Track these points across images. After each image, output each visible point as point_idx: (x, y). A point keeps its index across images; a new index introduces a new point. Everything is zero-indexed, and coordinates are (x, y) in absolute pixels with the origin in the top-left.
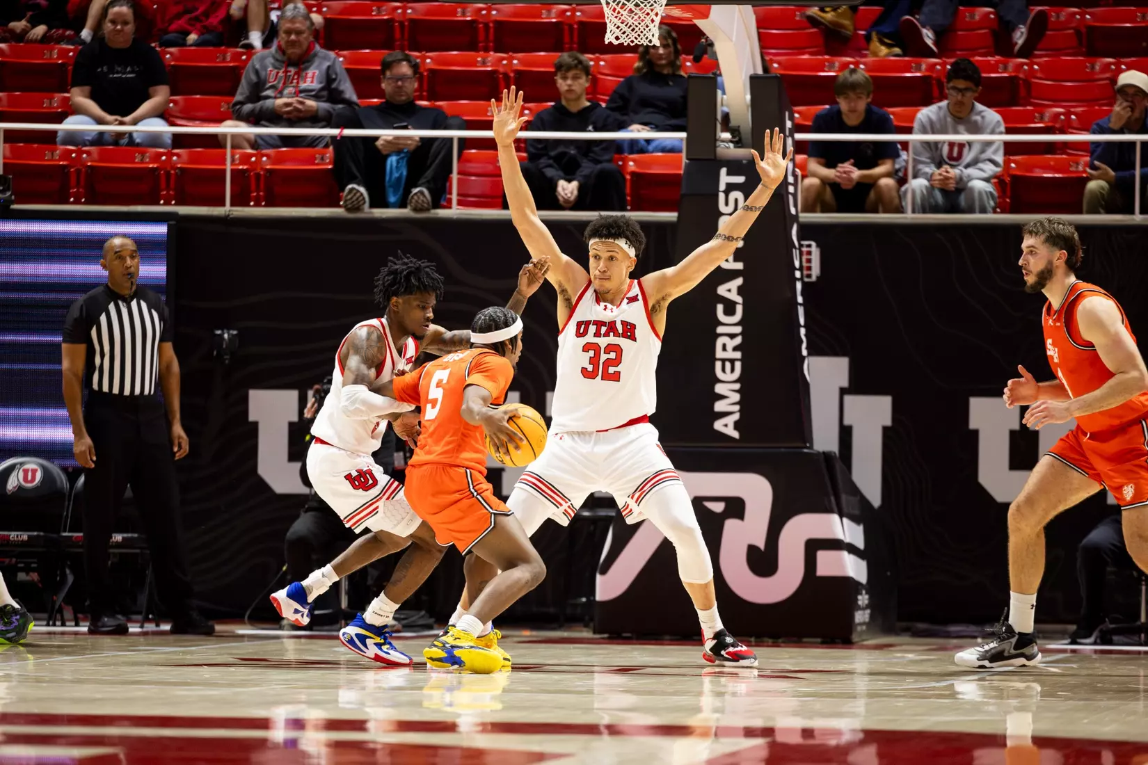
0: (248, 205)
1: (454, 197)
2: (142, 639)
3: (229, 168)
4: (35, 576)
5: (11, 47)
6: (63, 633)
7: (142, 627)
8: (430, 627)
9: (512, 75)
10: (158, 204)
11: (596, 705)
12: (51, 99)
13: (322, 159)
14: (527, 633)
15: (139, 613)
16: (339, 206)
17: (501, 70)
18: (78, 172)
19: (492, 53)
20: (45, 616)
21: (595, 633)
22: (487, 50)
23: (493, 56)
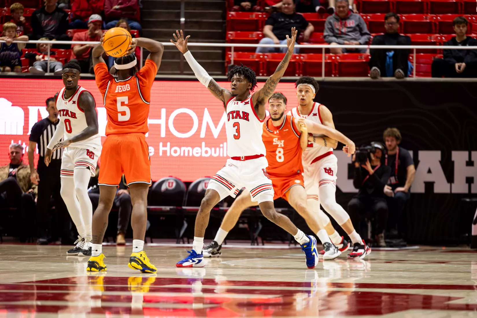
0: (331, 76)
1: (414, 73)
2: (289, 251)
3: (323, 61)
4: (246, 226)
5: (236, 14)
6: (257, 249)
7: (289, 246)
8: (405, 246)
9: (437, 23)
10: (295, 76)
11: (472, 278)
12: (252, 34)
13: (361, 58)
14: (444, 248)
15: (287, 240)
16: (368, 76)
17: (433, 21)
18: (263, 63)
19: (429, 15)
20: (250, 241)
21: (471, 248)
22: (427, 13)
23: (430, 15)
